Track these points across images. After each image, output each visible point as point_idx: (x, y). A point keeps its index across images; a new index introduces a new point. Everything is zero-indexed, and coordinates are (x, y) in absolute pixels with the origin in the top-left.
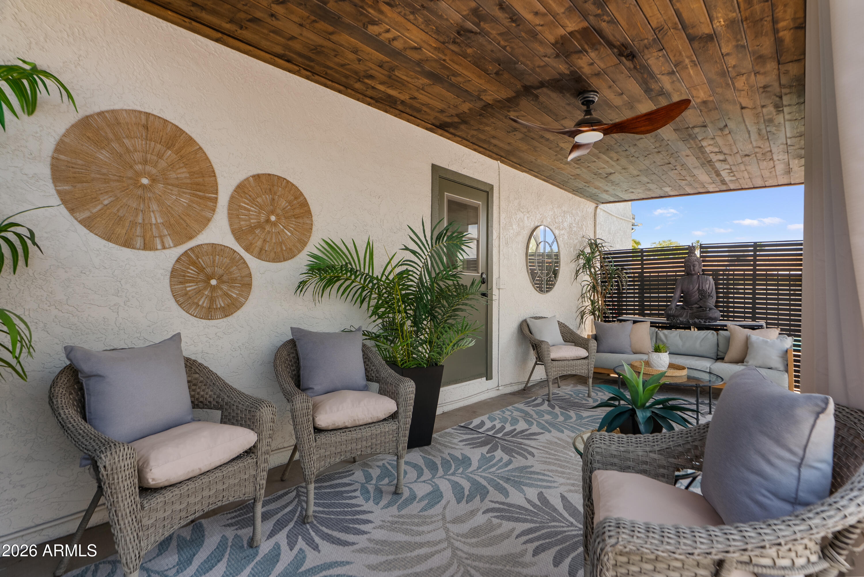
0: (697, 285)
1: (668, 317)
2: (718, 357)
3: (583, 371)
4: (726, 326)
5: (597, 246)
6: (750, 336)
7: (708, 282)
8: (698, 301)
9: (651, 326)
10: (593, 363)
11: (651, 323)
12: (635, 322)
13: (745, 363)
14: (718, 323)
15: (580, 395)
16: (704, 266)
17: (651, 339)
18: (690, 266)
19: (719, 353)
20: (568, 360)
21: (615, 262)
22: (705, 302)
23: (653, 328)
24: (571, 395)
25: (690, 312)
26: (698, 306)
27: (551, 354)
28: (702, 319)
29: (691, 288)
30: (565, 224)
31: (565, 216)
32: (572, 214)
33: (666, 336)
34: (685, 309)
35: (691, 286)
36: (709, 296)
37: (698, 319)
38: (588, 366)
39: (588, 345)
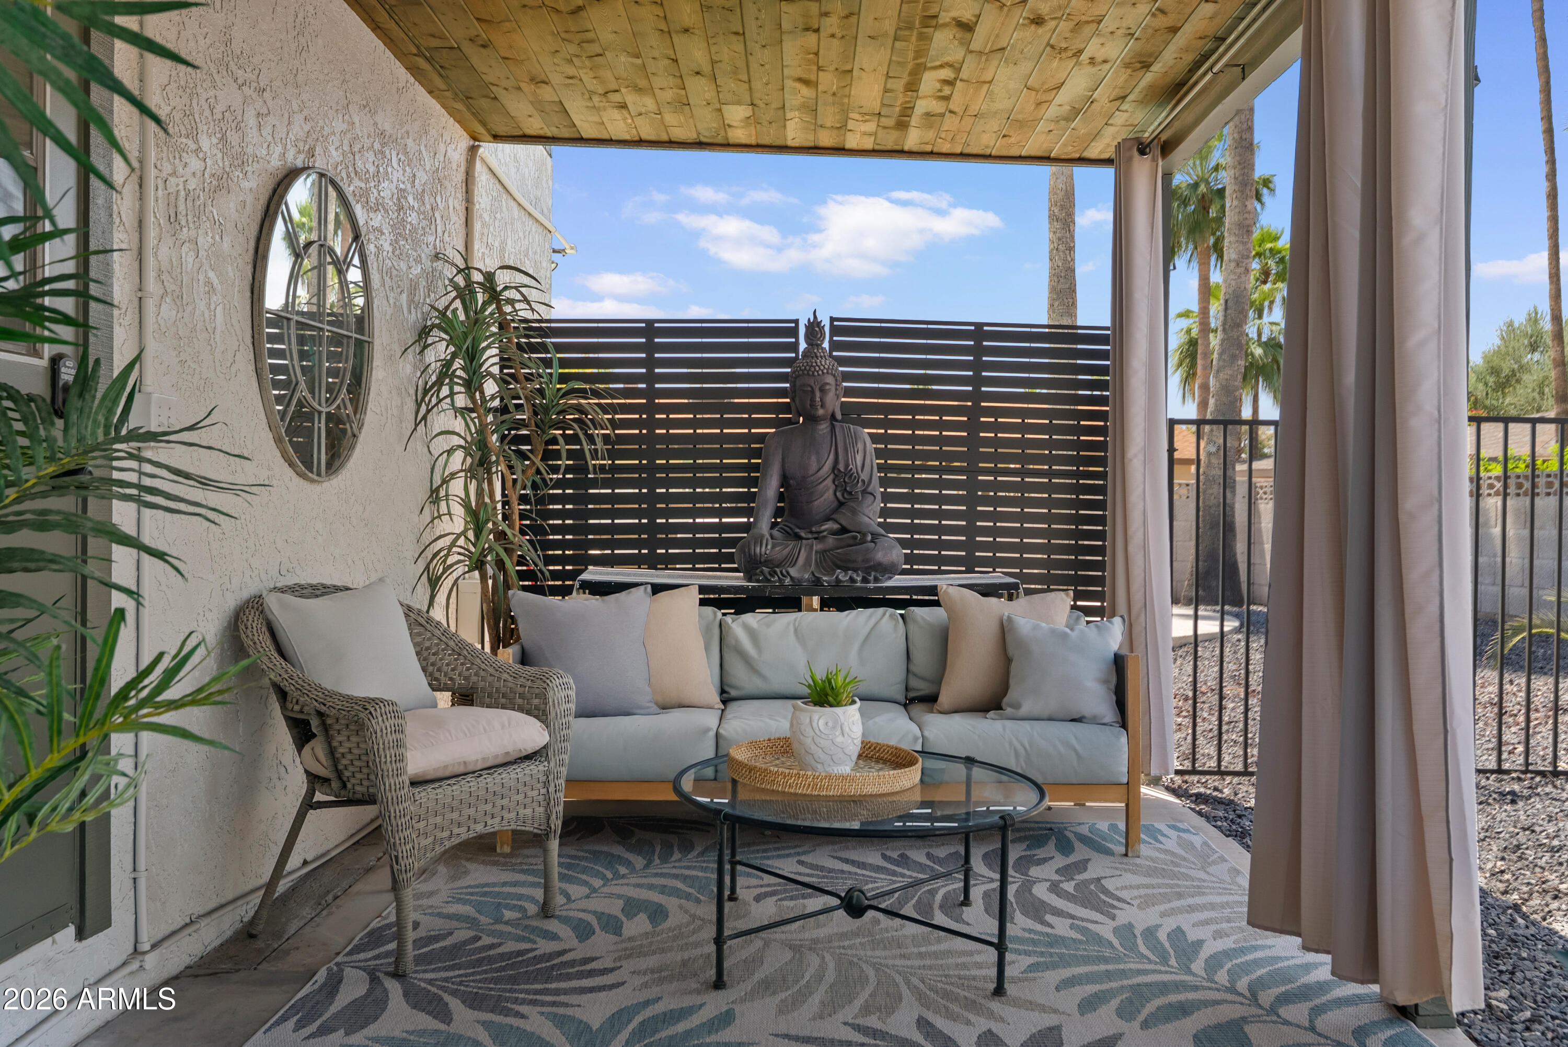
0: (832, 457)
1: (751, 567)
2: (912, 694)
3: (528, 811)
4: (933, 590)
5: (494, 295)
6: (1009, 619)
7: (860, 446)
8: (836, 511)
9: (703, 603)
10: (564, 771)
11: (703, 589)
12: (657, 589)
13: (1009, 711)
14: (898, 581)
15: (508, 914)
16: (849, 392)
17: (707, 648)
18: (813, 392)
19: (914, 683)
20: (477, 773)
21: (564, 363)
22: (854, 512)
23: (709, 610)
24: (472, 922)
25: (817, 546)
26: (836, 526)
27: (409, 755)
28: (855, 570)
29: (814, 466)
30: (387, 190)
31: (383, 153)
32: (406, 153)
33: (753, 634)
34: (801, 538)
35: (814, 458)
36: (865, 492)
37: (845, 569)
38: (546, 784)
39: (543, 697)
